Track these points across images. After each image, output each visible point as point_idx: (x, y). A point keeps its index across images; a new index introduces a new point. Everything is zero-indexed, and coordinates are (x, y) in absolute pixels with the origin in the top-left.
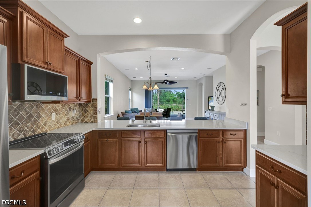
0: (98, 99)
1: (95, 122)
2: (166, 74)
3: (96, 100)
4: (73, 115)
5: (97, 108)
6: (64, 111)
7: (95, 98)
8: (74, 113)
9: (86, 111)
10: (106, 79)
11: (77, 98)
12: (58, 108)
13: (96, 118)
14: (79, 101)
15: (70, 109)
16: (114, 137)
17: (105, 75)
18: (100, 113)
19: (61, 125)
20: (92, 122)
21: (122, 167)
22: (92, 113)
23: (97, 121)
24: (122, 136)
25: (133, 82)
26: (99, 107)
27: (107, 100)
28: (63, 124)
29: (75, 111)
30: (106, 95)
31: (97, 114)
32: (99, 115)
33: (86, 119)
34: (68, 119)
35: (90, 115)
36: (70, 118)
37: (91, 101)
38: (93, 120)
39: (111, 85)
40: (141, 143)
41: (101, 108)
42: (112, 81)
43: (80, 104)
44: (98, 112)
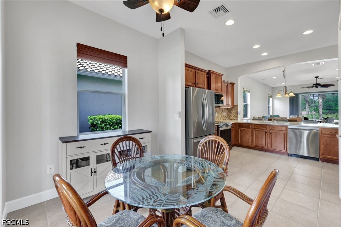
0: (238, 106)
1: (236, 120)
2: (316, 77)
3: (237, 106)
4: (224, 115)
5: (237, 111)
6: (220, 112)
7: (236, 105)
8: (224, 114)
9: (231, 113)
10: (244, 90)
11: (227, 105)
12: (218, 110)
13: (237, 117)
14: (228, 106)
15: (223, 111)
16: (249, 128)
17: (244, 88)
18: (239, 114)
19: (219, 119)
20: (234, 120)
21: (253, 147)
22: (235, 114)
23: (238, 119)
24: (254, 127)
25: (273, 89)
26: (239, 110)
27: (246, 106)
28: (220, 119)
29: (225, 113)
30: (245, 103)
31: (237, 115)
32: (239, 116)
33: (231, 118)
34: (222, 116)
35: (233, 115)
36: (223, 116)
37: (235, 107)
38: (235, 118)
39: (248, 95)
40: (267, 133)
41: (240, 111)
42: (249, 92)
43: (228, 109)
44: (238, 114)
